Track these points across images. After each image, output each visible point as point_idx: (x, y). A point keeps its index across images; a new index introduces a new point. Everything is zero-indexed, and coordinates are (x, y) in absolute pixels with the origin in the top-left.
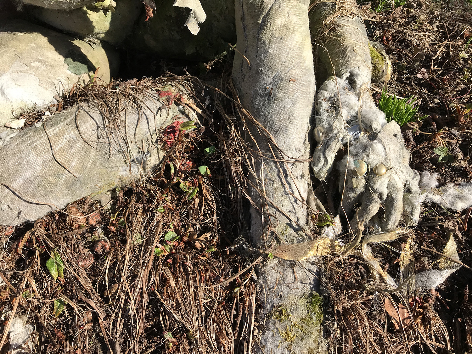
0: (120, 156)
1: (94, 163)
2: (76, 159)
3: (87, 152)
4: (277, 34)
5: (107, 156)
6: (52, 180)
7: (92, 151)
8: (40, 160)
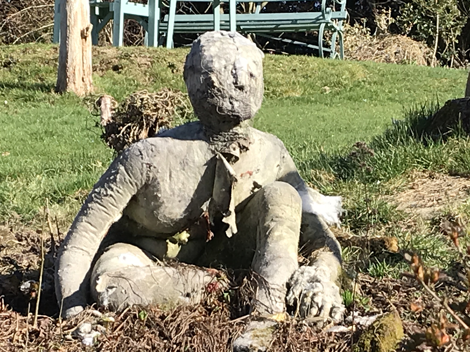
0: (182, 286)
1: (169, 283)
2: (162, 279)
3: (167, 278)
4: (275, 239)
5: (176, 283)
6: (149, 285)
7: (170, 278)
8: (146, 274)
